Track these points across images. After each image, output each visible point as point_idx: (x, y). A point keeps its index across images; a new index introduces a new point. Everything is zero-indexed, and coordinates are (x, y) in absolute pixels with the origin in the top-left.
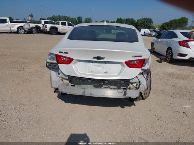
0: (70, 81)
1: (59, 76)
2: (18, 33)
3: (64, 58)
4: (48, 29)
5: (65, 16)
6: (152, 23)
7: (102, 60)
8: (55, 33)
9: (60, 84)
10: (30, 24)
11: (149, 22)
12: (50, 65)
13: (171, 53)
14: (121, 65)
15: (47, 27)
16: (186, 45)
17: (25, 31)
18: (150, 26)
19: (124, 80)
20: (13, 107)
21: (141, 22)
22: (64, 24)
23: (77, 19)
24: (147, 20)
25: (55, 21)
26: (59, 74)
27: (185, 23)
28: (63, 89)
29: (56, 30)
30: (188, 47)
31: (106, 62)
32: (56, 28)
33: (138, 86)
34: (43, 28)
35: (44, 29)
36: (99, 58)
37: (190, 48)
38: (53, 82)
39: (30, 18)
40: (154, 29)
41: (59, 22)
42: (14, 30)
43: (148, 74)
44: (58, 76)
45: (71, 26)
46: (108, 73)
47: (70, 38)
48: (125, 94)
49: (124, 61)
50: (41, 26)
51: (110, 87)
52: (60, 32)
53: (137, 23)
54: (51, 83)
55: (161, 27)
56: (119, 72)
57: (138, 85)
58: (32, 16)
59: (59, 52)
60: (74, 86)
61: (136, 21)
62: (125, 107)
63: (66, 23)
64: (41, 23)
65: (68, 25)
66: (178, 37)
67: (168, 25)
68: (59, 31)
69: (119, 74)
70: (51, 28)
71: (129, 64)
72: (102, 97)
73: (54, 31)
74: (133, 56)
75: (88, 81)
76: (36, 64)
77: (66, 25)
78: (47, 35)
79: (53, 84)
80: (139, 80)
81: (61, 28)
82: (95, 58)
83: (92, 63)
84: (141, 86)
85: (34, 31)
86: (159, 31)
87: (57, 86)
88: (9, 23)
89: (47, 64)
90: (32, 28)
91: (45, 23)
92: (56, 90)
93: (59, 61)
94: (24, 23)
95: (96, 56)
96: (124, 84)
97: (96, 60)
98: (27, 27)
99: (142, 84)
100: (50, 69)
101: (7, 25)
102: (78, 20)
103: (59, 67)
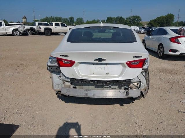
0: (71, 83)
1: (61, 78)
2: (13, 36)
3: (66, 61)
4: (42, 30)
5: (57, 17)
6: (141, 20)
7: (103, 62)
8: (49, 34)
9: (62, 87)
10: (24, 26)
11: (137, 20)
12: (51, 68)
13: (162, 49)
14: (122, 65)
15: (41, 29)
16: (177, 41)
17: (20, 33)
18: (138, 23)
19: (125, 80)
20: (17, 110)
21: (130, 20)
22: (57, 25)
23: (68, 19)
24: (135, 17)
25: (47, 22)
26: (60, 77)
27: (171, 19)
28: (66, 92)
29: (50, 31)
30: (179, 43)
31: (107, 64)
32: (50, 29)
33: (138, 86)
34: (37, 29)
35: (39, 31)
36: (100, 60)
37: (180, 44)
38: (54, 84)
39: (24, 20)
40: (143, 26)
41: (53, 23)
42: (9, 32)
43: (146, 72)
44: (59, 79)
45: (65, 26)
46: (109, 74)
47: (69, 40)
48: (127, 94)
49: (125, 62)
50: (35, 27)
51: (111, 87)
52: (54, 33)
53: (126, 21)
54: (53, 86)
55: (149, 24)
56: (120, 72)
57: (139, 84)
58: (25, 18)
59: (61, 56)
60: (76, 88)
61: (126, 19)
62: (124, 104)
63: (59, 23)
64: (35, 25)
65: (61, 26)
66: (168, 34)
67: (156, 22)
68: (52, 32)
69: (121, 75)
70: (45, 29)
71: (131, 65)
72: (105, 97)
73: (48, 32)
74: (134, 57)
75: (90, 83)
76: (33, 65)
77: (59, 26)
78: (42, 36)
79: (54, 86)
80: (139, 79)
81: (54, 29)
82: (96, 60)
83: (94, 65)
84: (142, 86)
85: (29, 32)
86: (148, 28)
87: (59, 88)
88: (4, 26)
89: (49, 67)
90: (27, 30)
91: (39, 24)
92: (58, 93)
93: (61, 65)
94: (19, 26)
95: (97, 58)
96: (125, 84)
97: (97, 62)
98: (21, 29)
99: (142, 83)
100: (52, 72)
101: (3, 28)
102: (70, 21)
103: (61, 70)
